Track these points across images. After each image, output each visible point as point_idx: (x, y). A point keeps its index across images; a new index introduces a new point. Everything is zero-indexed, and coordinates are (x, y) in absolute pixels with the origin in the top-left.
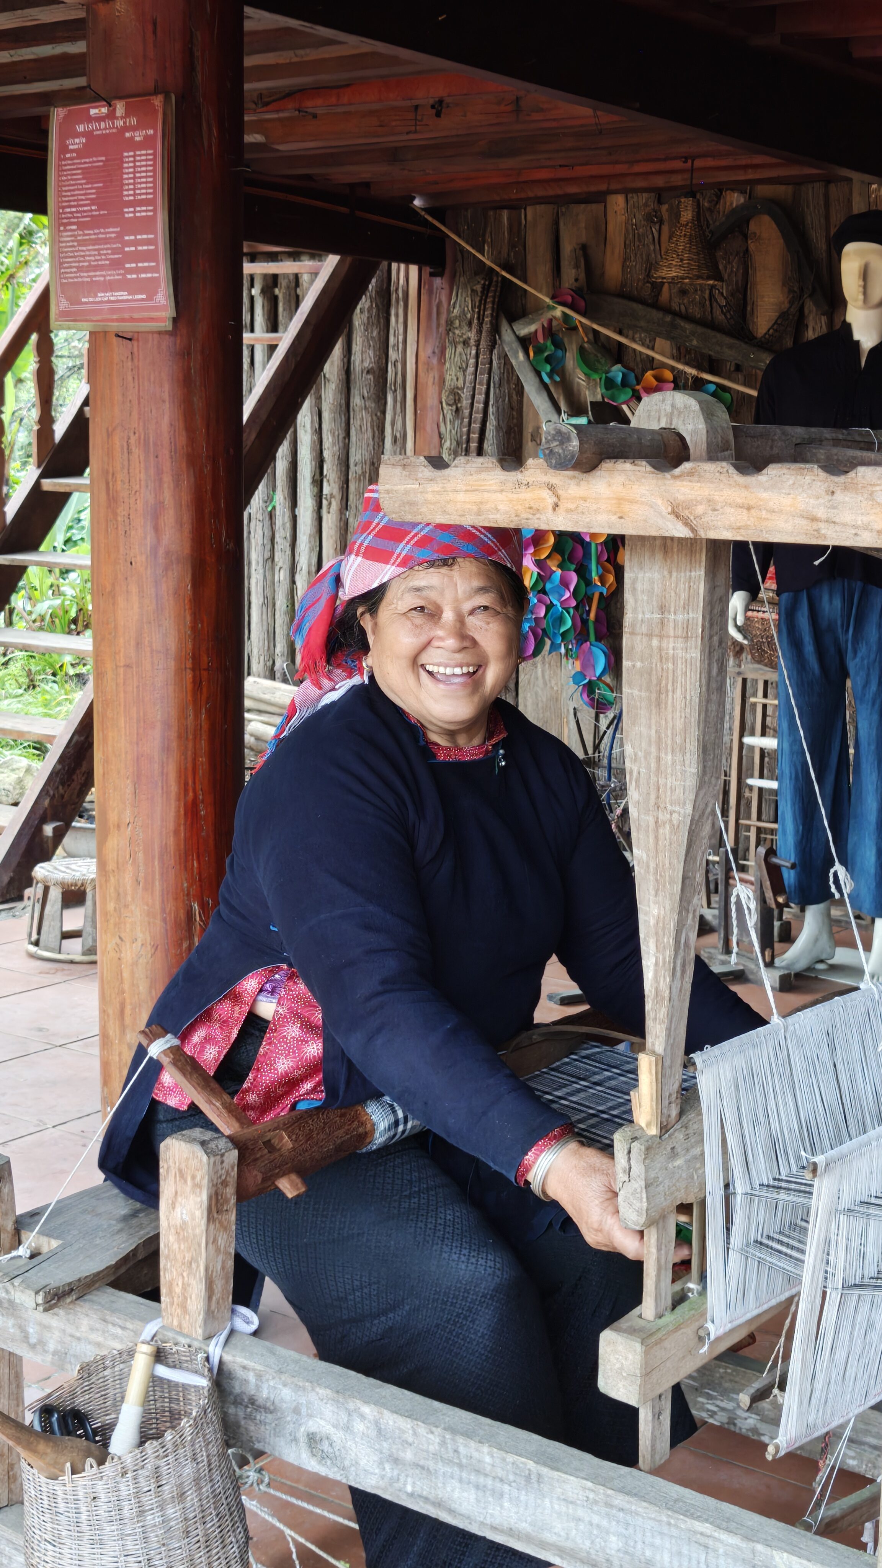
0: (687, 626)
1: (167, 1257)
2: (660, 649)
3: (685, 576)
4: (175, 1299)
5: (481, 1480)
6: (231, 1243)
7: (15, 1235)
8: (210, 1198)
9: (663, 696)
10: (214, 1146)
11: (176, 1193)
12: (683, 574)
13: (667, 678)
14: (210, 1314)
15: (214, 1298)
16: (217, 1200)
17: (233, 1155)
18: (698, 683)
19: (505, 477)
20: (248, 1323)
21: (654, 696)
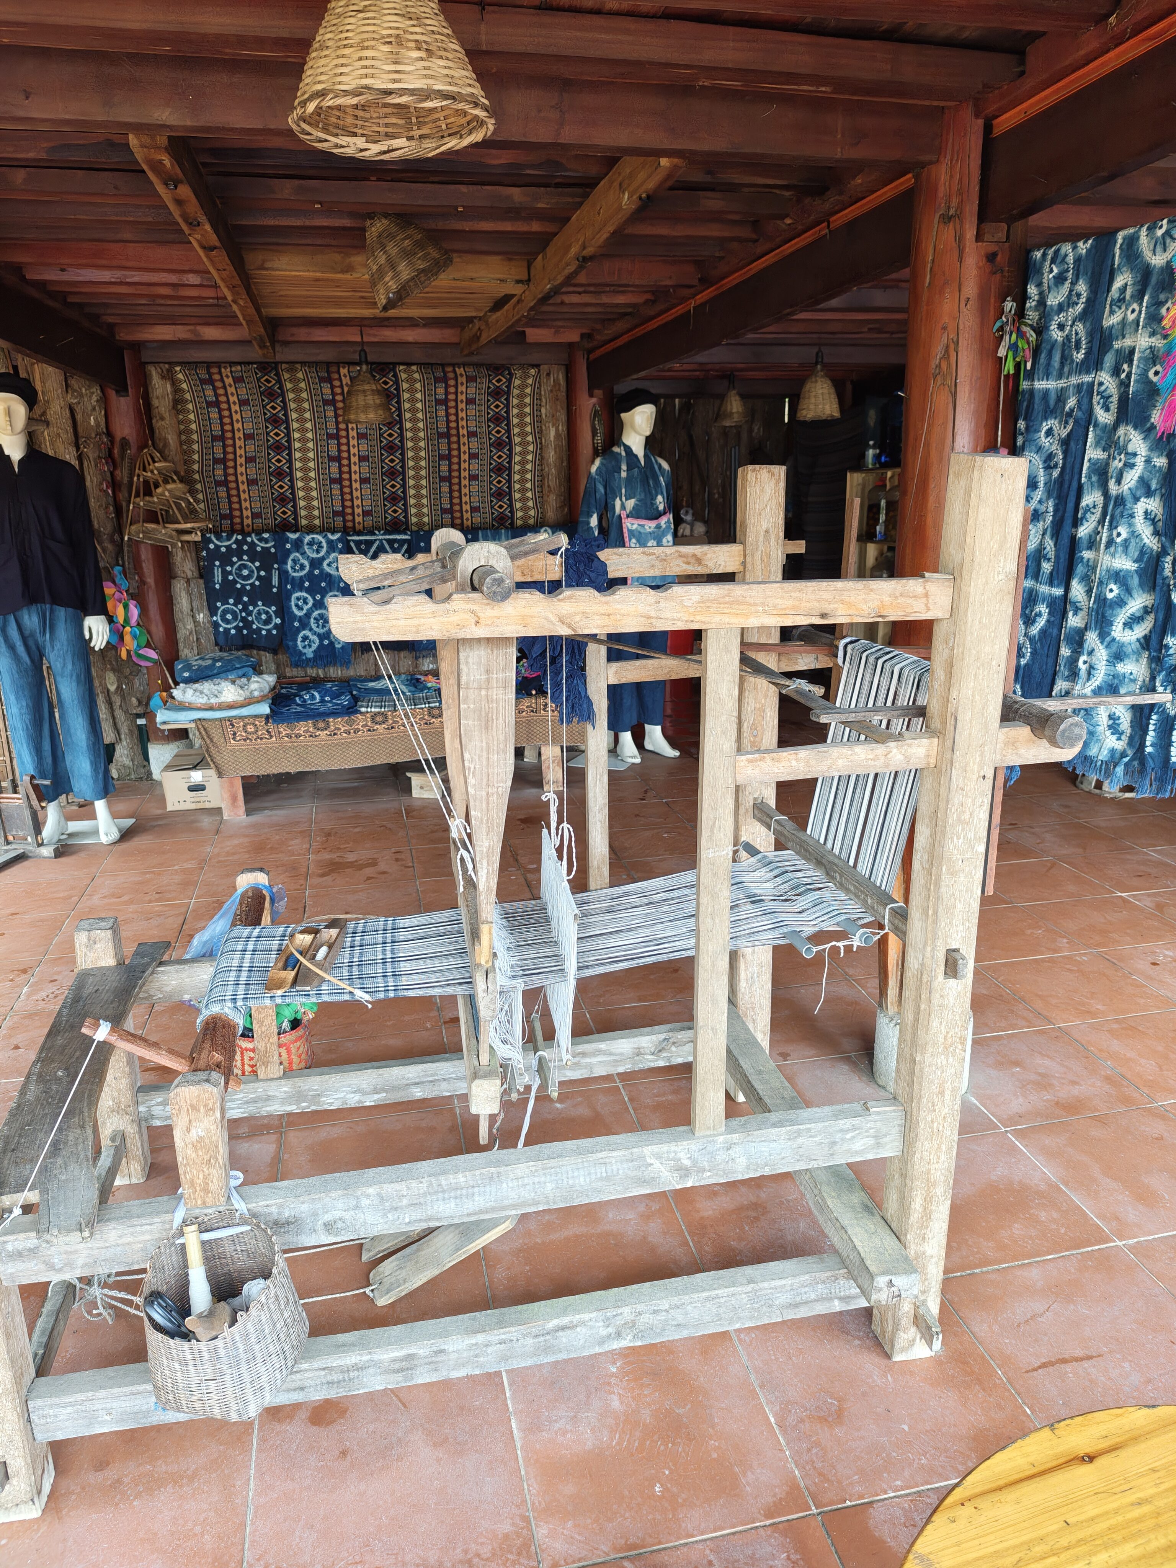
1: (187, 1165)
2: (487, 696)
4: (198, 1188)
5: (459, 1192)
8: (221, 1113)
10: (213, 1080)
13: (492, 712)
17: (223, 1081)
19: (436, 608)
20: (237, 1179)
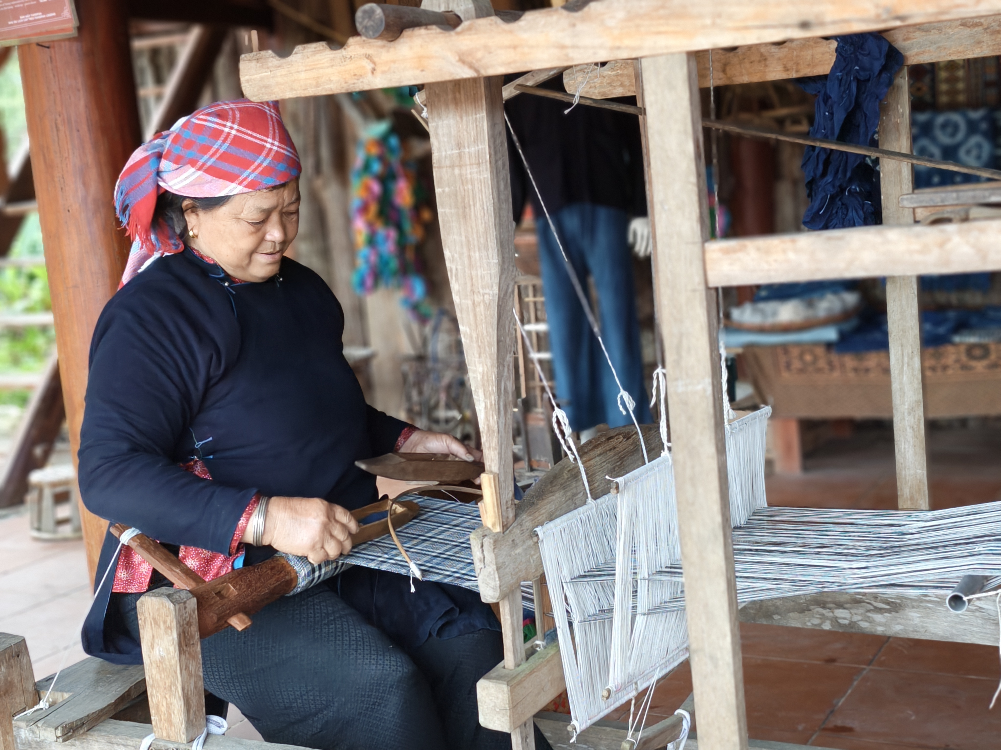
0: (478, 155)
1: (153, 686)
2: (461, 175)
3: (473, 118)
4: (162, 716)
6: (199, 668)
7: (36, 694)
8: (179, 635)
9: (467, 210)
10: (177, 597)
11: (153, 636)
12: (470, 117)
13: (469, 196)
14: (190, 724)
15: (192, 711)
16: (185, 637)
17: (193, 602)
18: (491, 196)
19: (333, 56)
20: (219, 727)
21: (461, 211)
